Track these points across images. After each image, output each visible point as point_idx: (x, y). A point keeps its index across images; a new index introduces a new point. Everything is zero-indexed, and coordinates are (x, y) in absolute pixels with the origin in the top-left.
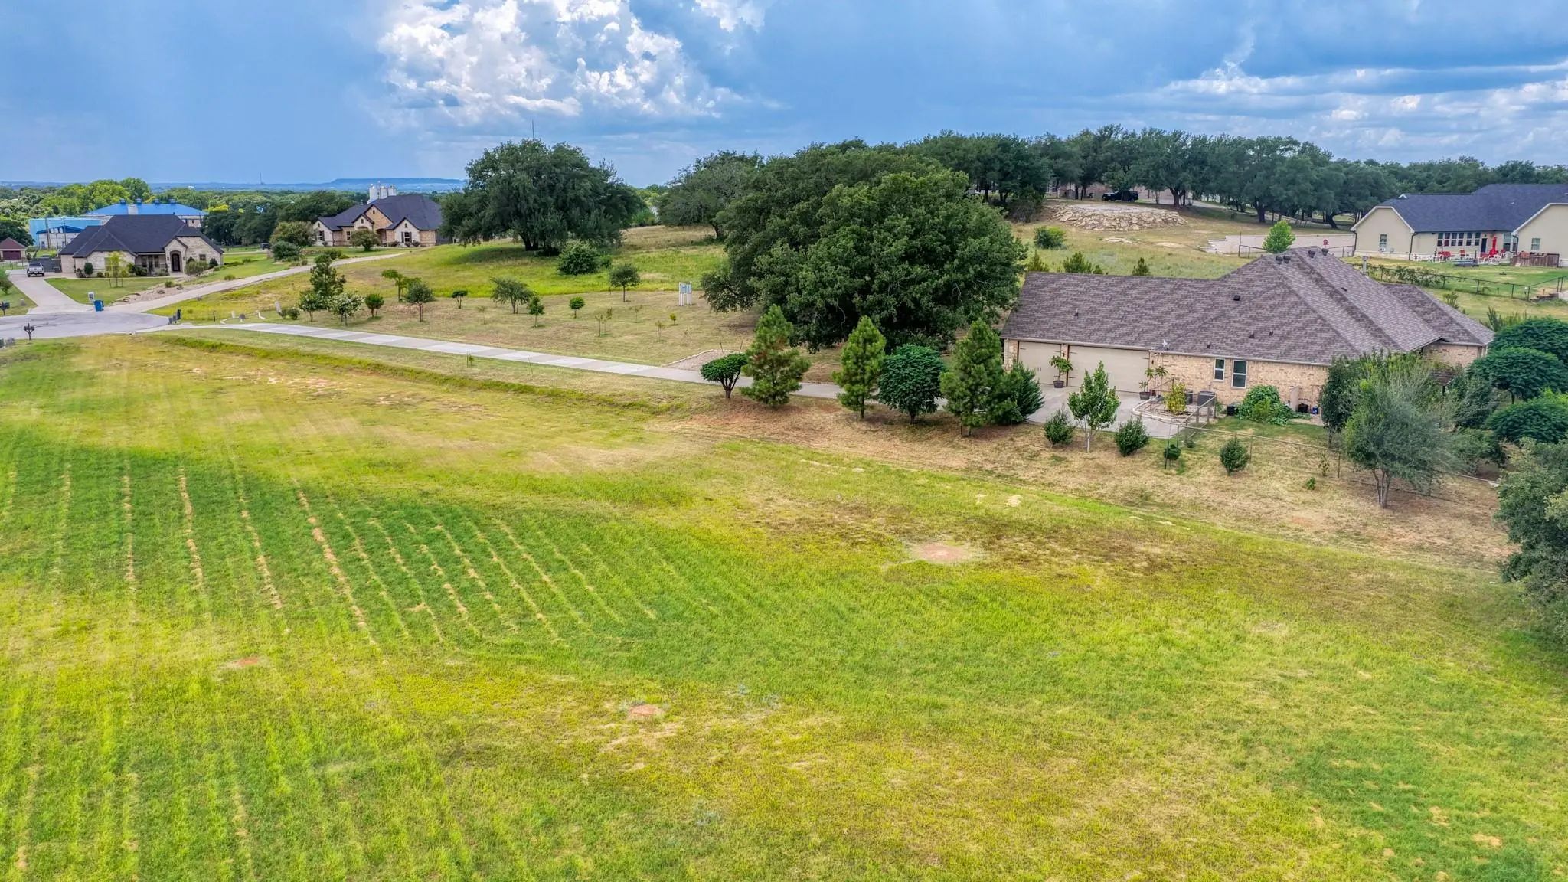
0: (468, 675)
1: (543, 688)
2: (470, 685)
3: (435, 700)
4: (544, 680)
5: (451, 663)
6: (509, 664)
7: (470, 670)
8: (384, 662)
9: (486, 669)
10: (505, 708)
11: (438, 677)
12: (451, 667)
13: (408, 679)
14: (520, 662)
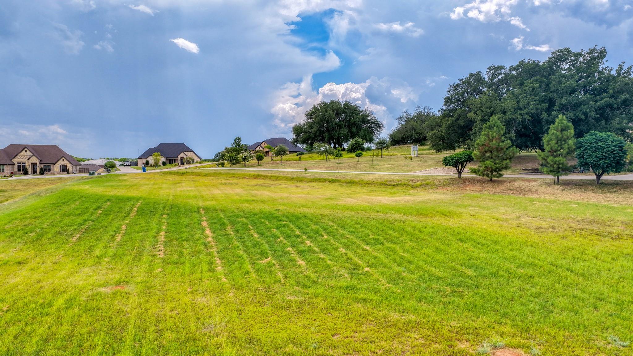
0: (306, 308)
1: (385, 324)
2: (308, 316)
3: (273, 328)
4: (384, 317)
5: (291, 298)
6: (346, 301)
7: (309, 304)
8: (231, 294)
9: (324, 304)
10: (347, 341)
11: (277, 308)
12: (291, 301)
13: (250, 309)
14: (357, 300)
